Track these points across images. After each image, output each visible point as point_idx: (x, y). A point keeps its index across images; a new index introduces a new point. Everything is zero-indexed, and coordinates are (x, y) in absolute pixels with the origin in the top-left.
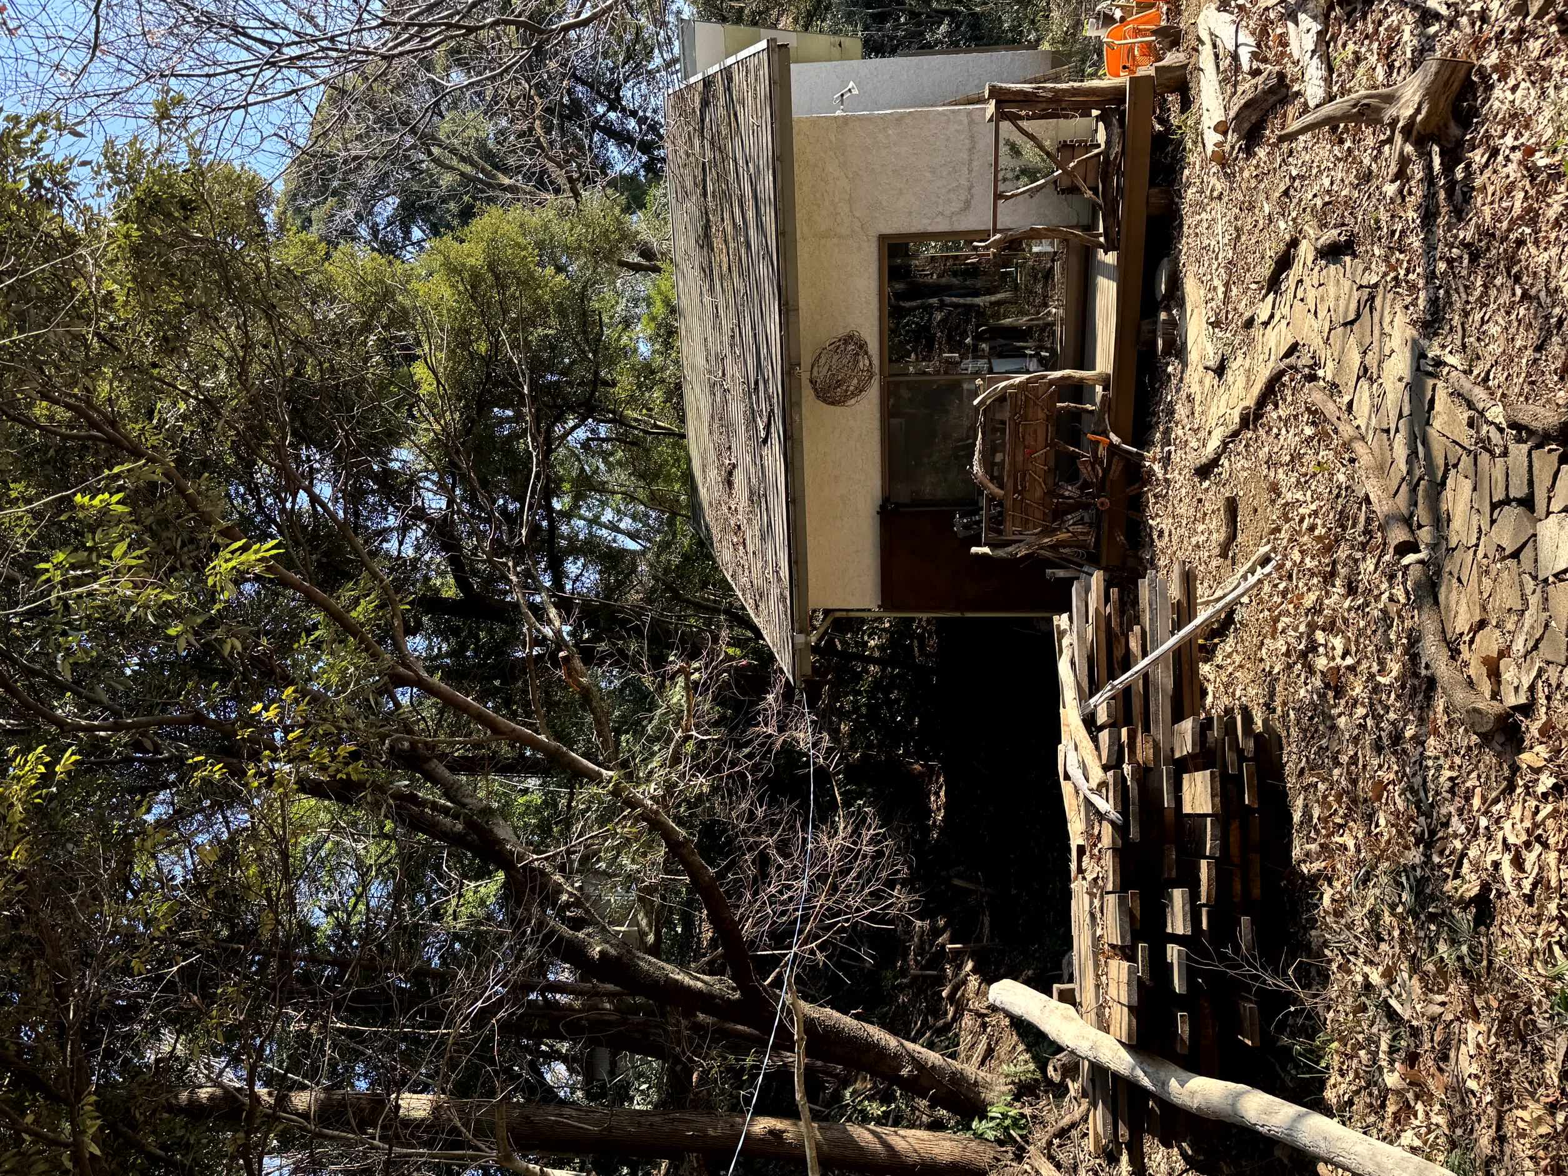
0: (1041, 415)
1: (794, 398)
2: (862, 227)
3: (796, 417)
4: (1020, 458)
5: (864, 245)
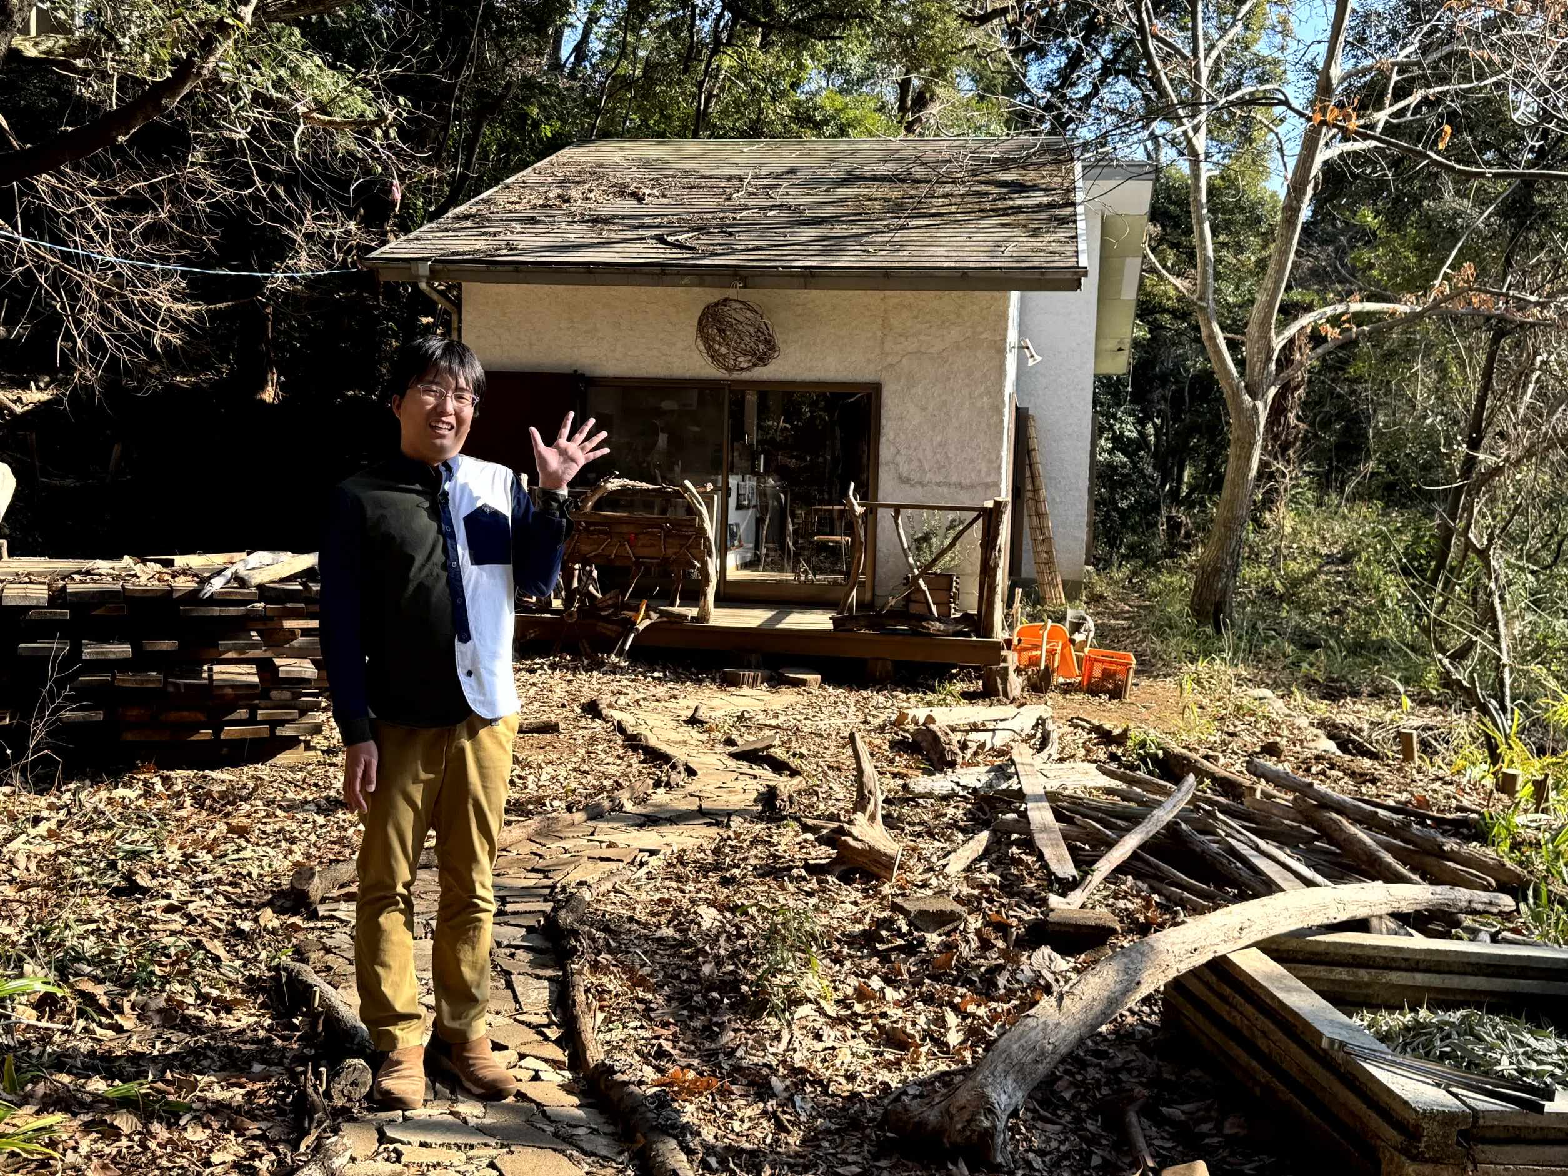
0: (670, 551)
1: (708, 279)
2: (891, 365)
3: (686, 281)
4: (625, 529)
5: (872, 367)
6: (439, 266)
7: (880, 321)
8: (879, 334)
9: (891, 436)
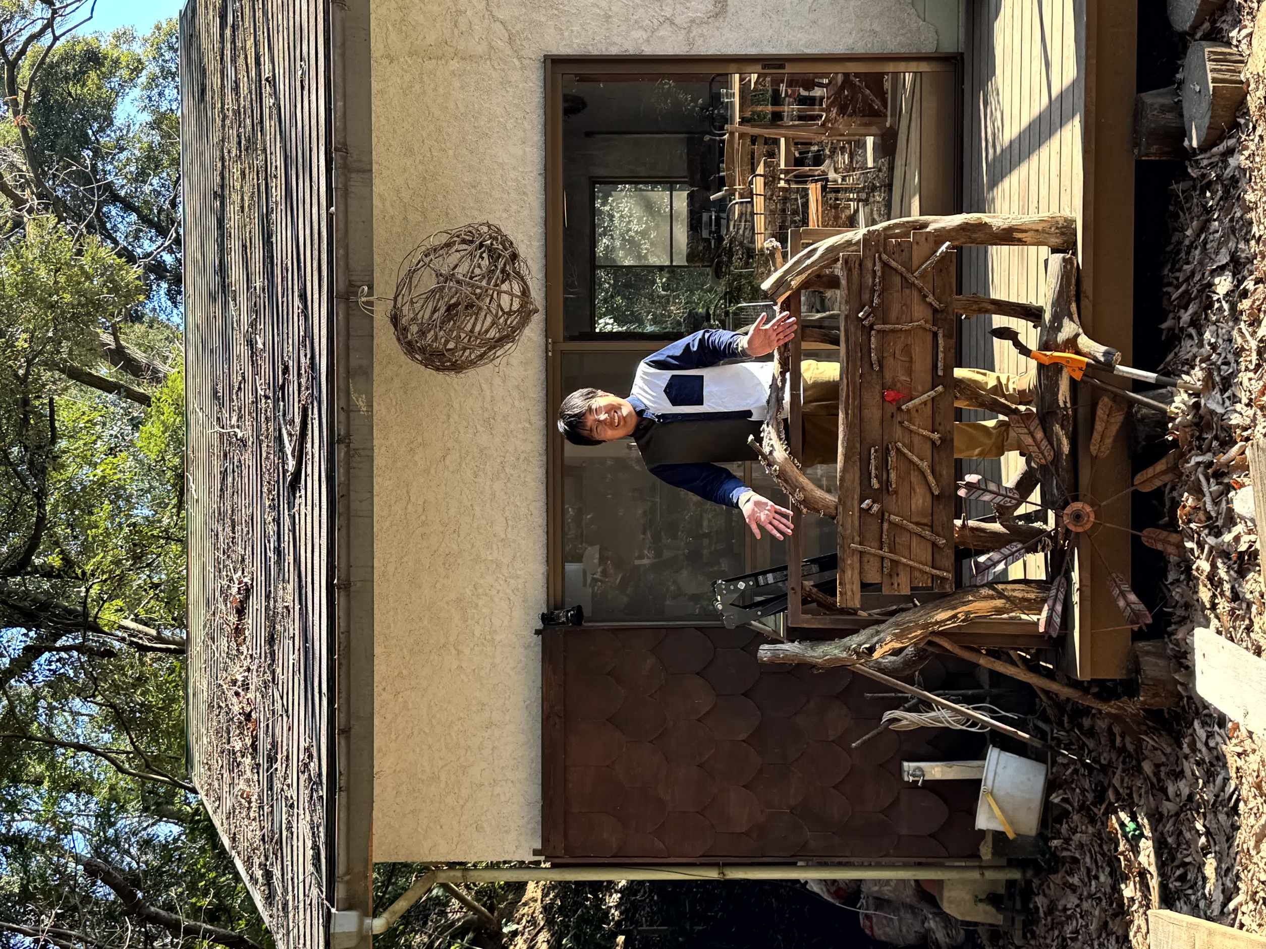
1: (356, 360)
2: (511, 40)
3: (361, 403)
4: (873, 413)
5: (515, 76)
6: (340, 892)
7: (430, 65)
8: (454, 65)
9: (639, 34)
